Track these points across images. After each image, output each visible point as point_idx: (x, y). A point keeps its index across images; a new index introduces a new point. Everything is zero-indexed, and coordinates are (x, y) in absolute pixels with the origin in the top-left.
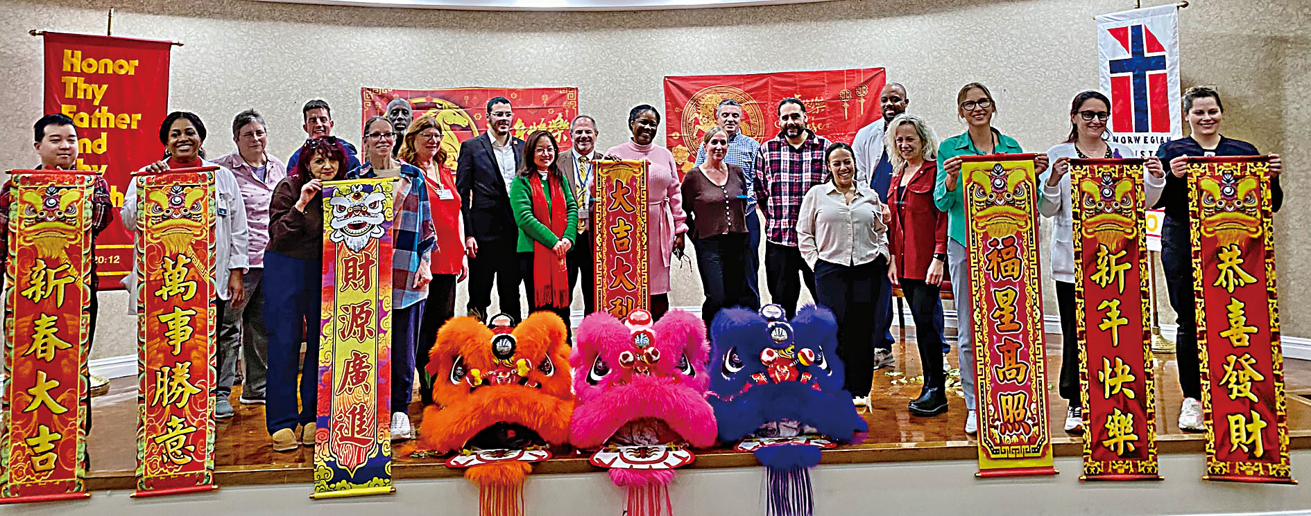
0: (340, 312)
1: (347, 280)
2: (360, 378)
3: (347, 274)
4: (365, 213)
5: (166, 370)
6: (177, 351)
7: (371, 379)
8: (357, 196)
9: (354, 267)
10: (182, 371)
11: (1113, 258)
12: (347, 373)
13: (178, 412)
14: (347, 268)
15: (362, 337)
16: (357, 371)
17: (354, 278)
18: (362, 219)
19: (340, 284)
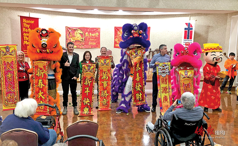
0: (161, 88)
1: (162, 82)
2: (166, 100)
3: (162, 81)
4: (165, 70)
5: (103, 91)
6: (105, 88)
7: (169, 100)
8: (163, 67)
9: (163, 80)
10: (106, 92)
11: (89, 80)
12: (164, 99)
13: (105, 98)
14: (162, 80)
15: (166, 93)
16: (166, 99)
17: (164, 82)
18: (165, 71)
19: (161, 83)
